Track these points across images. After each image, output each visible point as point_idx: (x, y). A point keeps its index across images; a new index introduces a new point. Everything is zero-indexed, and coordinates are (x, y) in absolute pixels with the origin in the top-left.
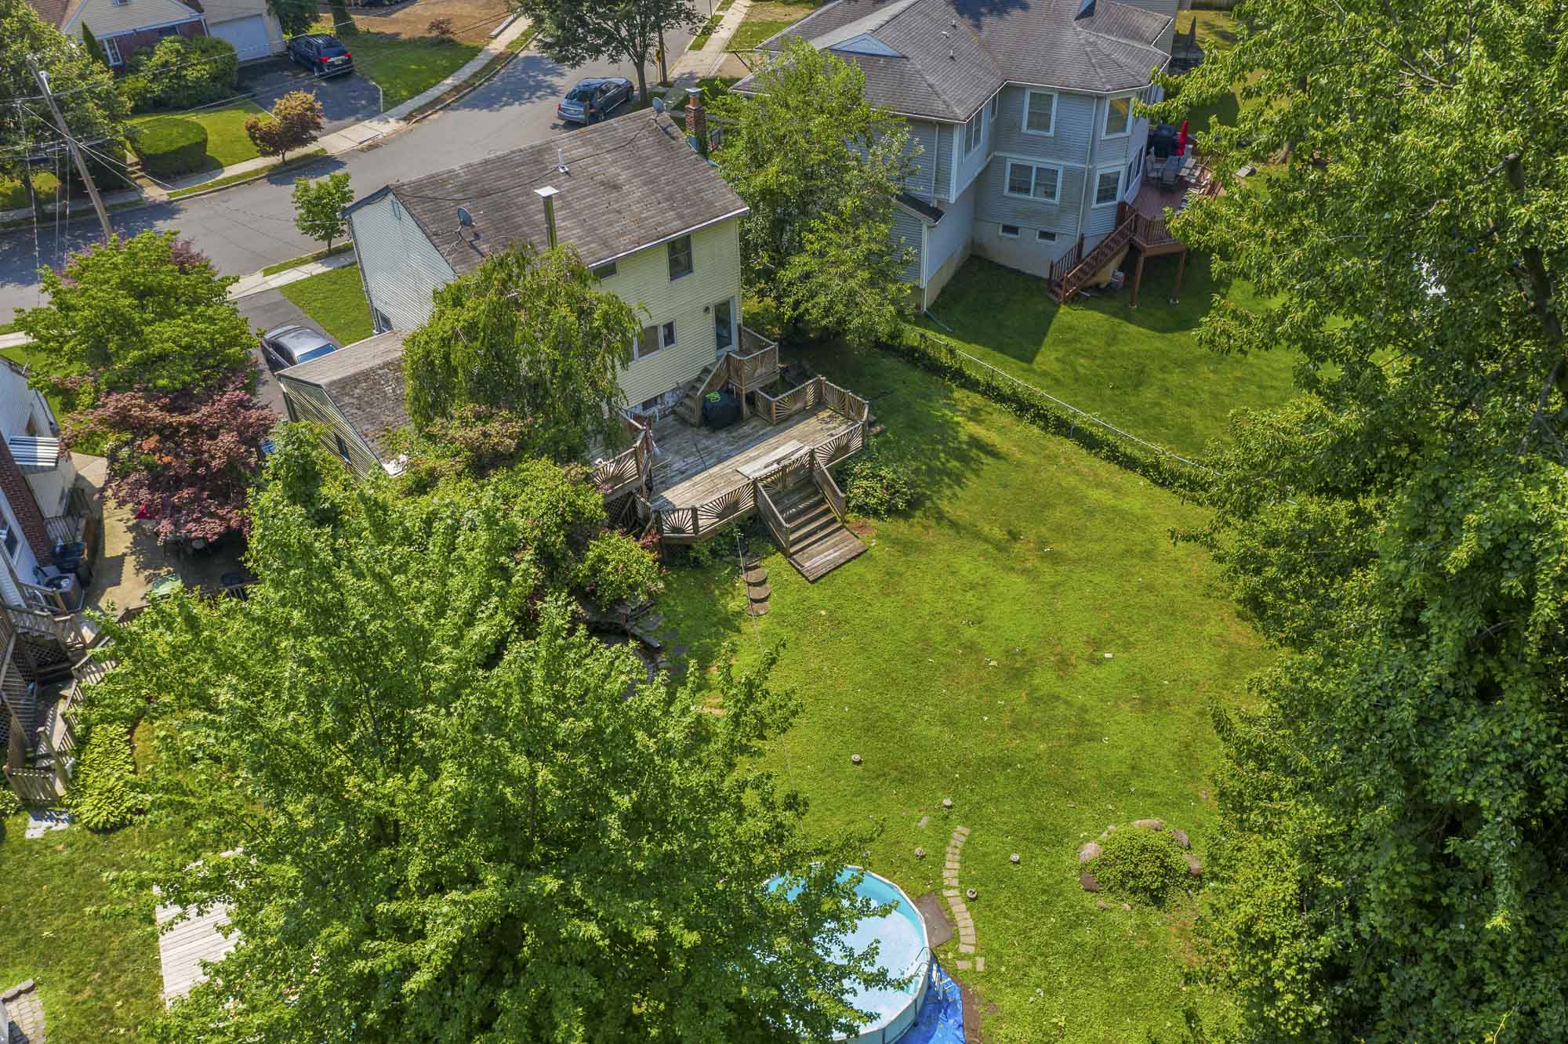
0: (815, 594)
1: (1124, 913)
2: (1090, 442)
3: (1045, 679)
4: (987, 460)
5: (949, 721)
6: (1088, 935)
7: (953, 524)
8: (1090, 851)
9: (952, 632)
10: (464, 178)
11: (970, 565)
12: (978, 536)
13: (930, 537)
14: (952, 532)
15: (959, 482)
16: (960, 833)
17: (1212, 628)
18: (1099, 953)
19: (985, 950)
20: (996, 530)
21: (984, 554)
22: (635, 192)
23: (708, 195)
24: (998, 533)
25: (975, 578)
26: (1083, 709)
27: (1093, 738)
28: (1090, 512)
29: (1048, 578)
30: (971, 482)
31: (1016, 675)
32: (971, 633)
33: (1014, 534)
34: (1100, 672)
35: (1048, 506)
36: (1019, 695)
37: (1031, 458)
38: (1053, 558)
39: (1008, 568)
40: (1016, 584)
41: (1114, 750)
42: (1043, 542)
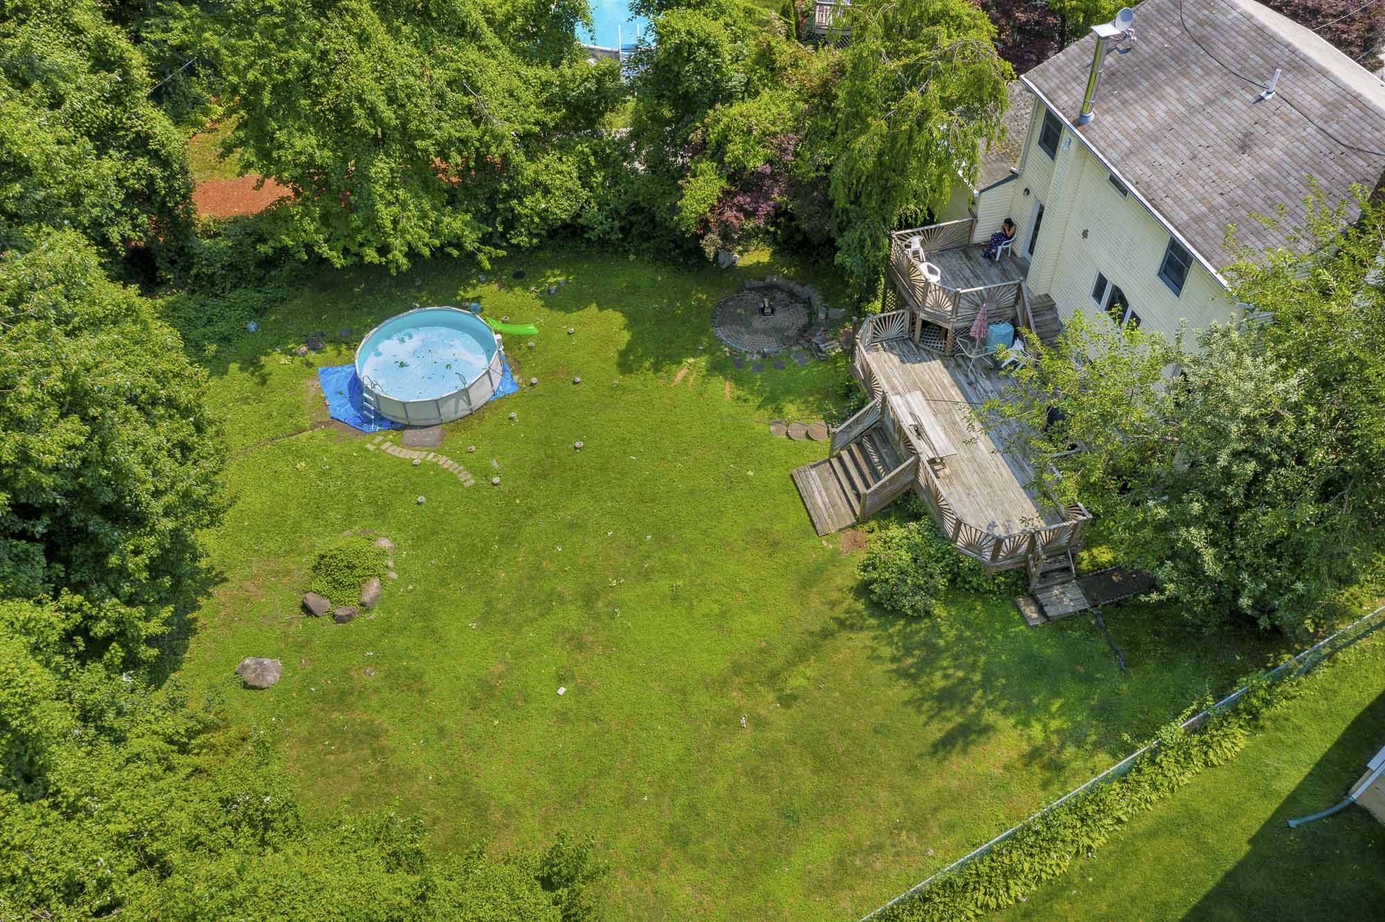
0: (778, 473)
3: (571, 616)
4: (936, 731)
6: (335, 516)
7: (826, 634)
9: (671, 570)
11: (757, 626)
12: (801, 655)
13: (817, 602)
14: (816, 628)
15: (903, 674)
16: (469, 480)
17: (531, 823)
18: (318, 515)
20: (801, 681)
21: (767, 651)
24: (796, 681)
25: (737, 623)
26: (517, 630)
27: (485, 618)
28: (790, 816)
29: (701, 697)
30: (902, 691)
31: (588, 599)
32: (664, 584)
33: (787, 701)
34: (548, 672)
35: (821, 763)
36: (567, 586)
37: (923, 792)
38: (728, 722)
39: (737, 669)
40: (707, 662)
41: (460, 627)
42: (759, 723)
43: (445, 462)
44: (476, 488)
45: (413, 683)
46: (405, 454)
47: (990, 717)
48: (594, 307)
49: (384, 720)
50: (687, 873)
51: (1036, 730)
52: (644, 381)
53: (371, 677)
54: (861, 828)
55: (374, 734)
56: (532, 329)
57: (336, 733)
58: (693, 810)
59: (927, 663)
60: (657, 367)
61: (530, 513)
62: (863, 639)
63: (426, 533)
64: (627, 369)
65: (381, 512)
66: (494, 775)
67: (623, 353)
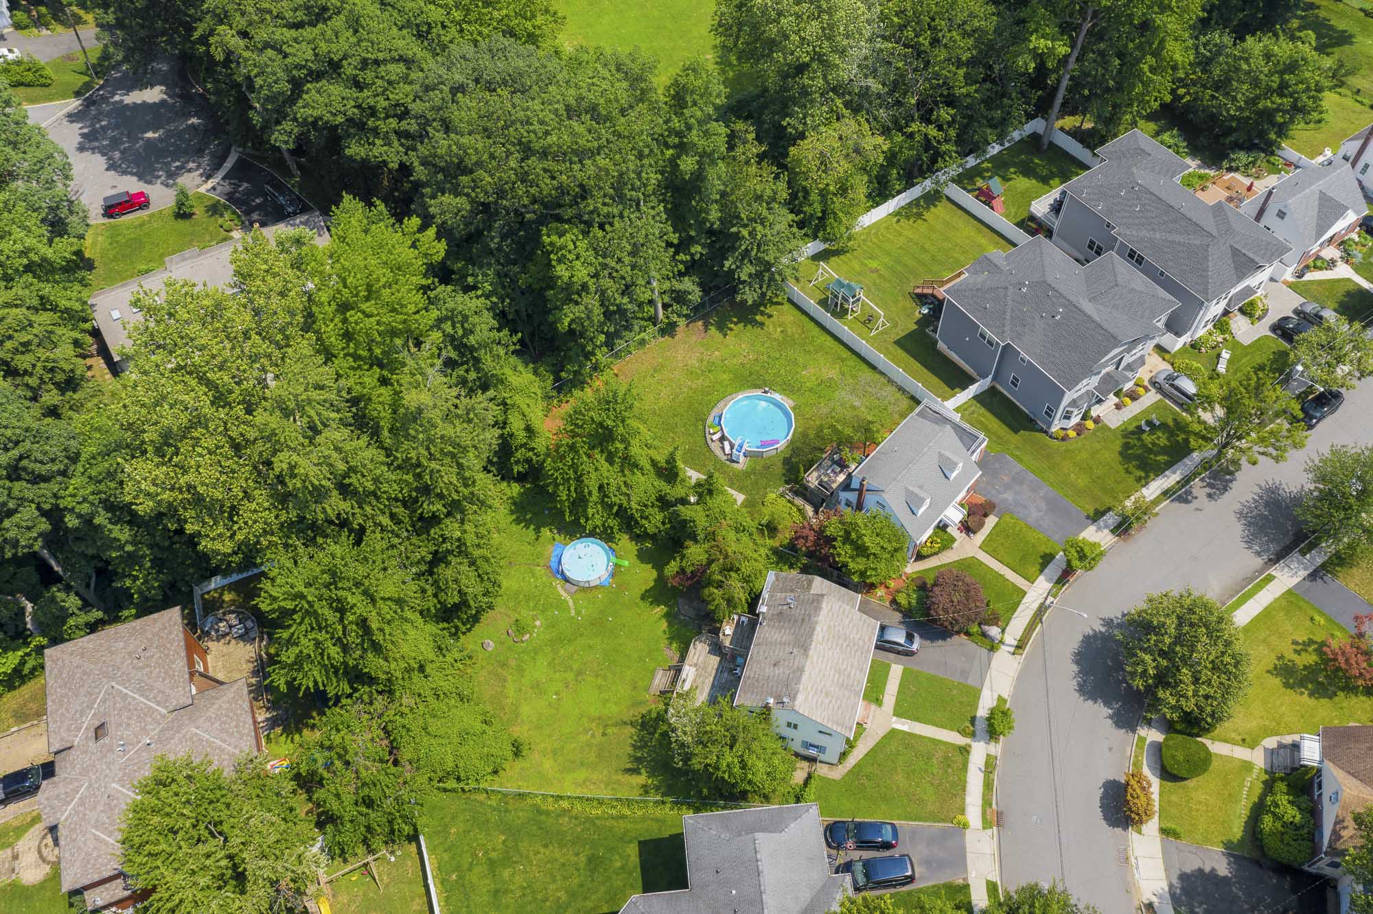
0: (654, 665)
3: (570, 676)
4: (629, 766)
5: (591, 647)
6: (531, 604)
7: (625, 723)
8: (538, 623)
9: (605, 678)
11: (612, 710)
12: (616, 725)
13: (631, 713)
14: (625, 720)
15: (633, 746)
16: (573, 613)
17: (526, 728)
18: (527, 601)
19: (555, 588)
21: (610, 718)
22: (768, 671)
23: (749, 695)
24: (610, 731)
25: (609, 705)
26: (555, 672)
27: (549, 663)
28: (582, 764)
29: (585, 720)
30: (630, 750)
31: (578, 673)
32: (600, 681)
33: (604, 734)
34: (555, 689)
35: (598, 756)
36: (575, 666)
37: (614, 778)
38: (586, 731)
39: (600, 718)
40: (594, 711)
41: (542, 662)
42: (593, 736)
43: (571, 603)
44: (573, 618)
45: (521, 671)
46: (562, 593)
47: (643, 771)
48: (650, 565)
49: (509, 678)
50: (551, 761)
51: (650, 781)
52: (644, 605)
53: (513, 663)
54: (595, 777)
55: (504, 680)
56: (626, 563)
57: (496, 674)
58: (562, 748)
59: (641, 748)
60: (651, 603)
61: (582, 635)
62: (633, 731)
63: (551, 626)
64: (643, 598)
65: (544, 611)
66: (525, 710)
67: (646, 591)
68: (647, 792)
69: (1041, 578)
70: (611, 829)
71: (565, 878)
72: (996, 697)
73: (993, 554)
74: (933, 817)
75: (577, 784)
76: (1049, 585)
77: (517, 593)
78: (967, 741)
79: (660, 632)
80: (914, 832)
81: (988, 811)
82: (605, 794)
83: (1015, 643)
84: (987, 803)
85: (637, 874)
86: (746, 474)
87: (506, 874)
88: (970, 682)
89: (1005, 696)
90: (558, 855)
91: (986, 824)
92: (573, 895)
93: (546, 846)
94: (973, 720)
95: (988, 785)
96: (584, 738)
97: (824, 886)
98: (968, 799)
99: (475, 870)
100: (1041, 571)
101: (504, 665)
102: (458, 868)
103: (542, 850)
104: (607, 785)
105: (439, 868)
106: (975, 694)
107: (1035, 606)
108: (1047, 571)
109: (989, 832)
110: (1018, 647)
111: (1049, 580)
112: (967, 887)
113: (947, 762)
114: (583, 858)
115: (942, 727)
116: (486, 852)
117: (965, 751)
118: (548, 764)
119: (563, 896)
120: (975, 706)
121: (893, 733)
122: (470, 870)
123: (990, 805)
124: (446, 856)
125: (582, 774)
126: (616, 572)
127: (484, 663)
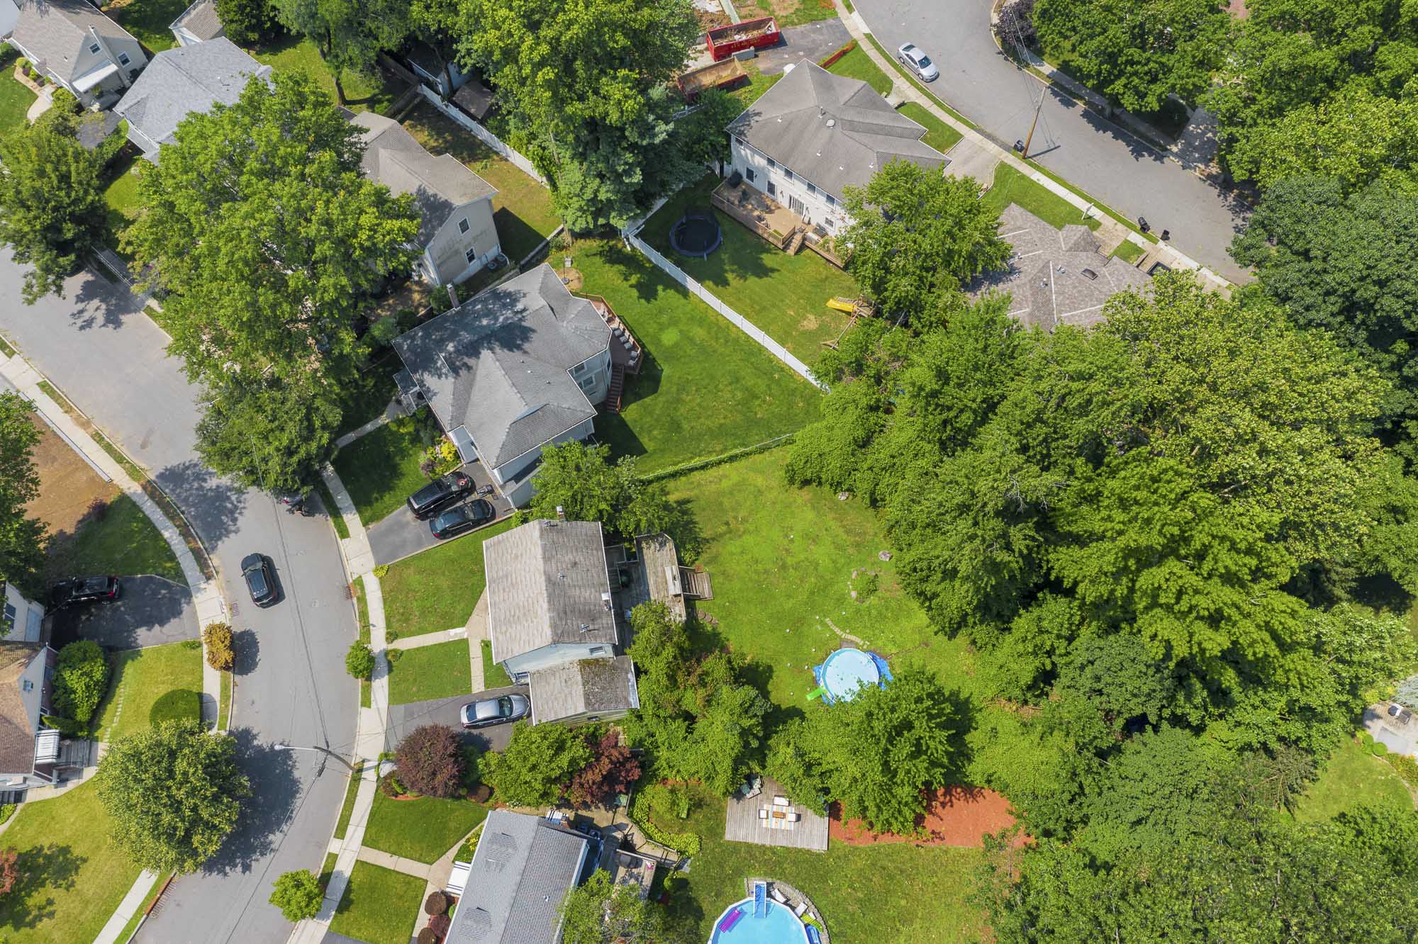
0: (718, 601)
1: (873, 600)
2: (703, 467)
3: (790, 561)
4: (689, 506)
5: (789, 597)
6: (874, 612)
7: (713, 539)
8: (854, 594)
9: (756, 572)
10: (555, 614)
11: (733, 547)
12: (721, 535)
13: (714, 550)
14: (716, 542)
15: (694, 523)
16: (828, 621)
17: (799, 501)
18: (880, 613)
21: (731, 539)
22: (579, 558)
23: (590, 533)
24: (724, 528)
25: (739, 550)
26: (806, 559)
27: (818, 564)
28: (731, 493)
29: (751, 529)
30: (696, 519)
31: (784, 567)
32: (760, 567)
33: (727, 523)
34: (796, 544)
35: (721, 504)
36: (792, 572)
37: (696, 491)
38: (744, 520)
39: (740, 536)
40: (748, 540)
41: (825, 562)
42: (736, 518)
44: (825, 616)
45: (838, 547)
47: (675, 505)
48: (783, 707)
49: (845, 537)
50: (759, 484)
51: (665, 498)
52: (764, 660)
53: (851, 551)
55: (848, 532)
56: (809, 697)
57: (858, 534)
58: (756, 498)
59: (688, 523)
60: (757, 665)
61: (805, 603)
62: (703, 535)
63: (841, 600)
64: (770, 669)
65: (858, 611)
66: (810, 515)
67: (771, 677)
68: (662, 490)
69: (347, 874)
70: (676, 456)
71: (692, 409)
72: (373, 705)
73: (409, 880)
74: (405, 563)
75: (726, 476)
76: (338, 868)
77: (896, 619)
78: (391, 647)
79: (732, 637)
80: (420, 545)
81: (359, 593)
82: (697, 476)
83: (364, 775)
84: (362, 600)
85: (636, 431)
86: (739, 873)
87: (739, 395)
88: (402, 707)
89: (364, 709)
90: (708, 422)
91: (359, 582)
92: (679, 401)
93: (721, 425)
94: (390, 670)
95: (364, 615)
96: (742, 513)
97: (465, 413)
98: (379, 594)
99: (763, 388)
100: (350, 882)
101: (858, 545)
102: (778, 382)
103: (722, 421)
104: (699, 485)
105: (792, 376)
106: (395, 697)
107: (350, 829)
108: (343, 886)
109: (355, 577)
110: (360, 770)
111: (340, 873)
112: (365, 524)
113: (406, 618)
114: (686, 426)
115: (418, 649)
116: (764, 401)
117: (392, 636)
118: (760, 481)
119: (684, 396)
120: (392, 684)
121: (463, 622)
122: (769, 386)
123: (358, 598)
124: (793, 386)
125: (725, 484)
126: (815, 683)
127: (876, 540)
